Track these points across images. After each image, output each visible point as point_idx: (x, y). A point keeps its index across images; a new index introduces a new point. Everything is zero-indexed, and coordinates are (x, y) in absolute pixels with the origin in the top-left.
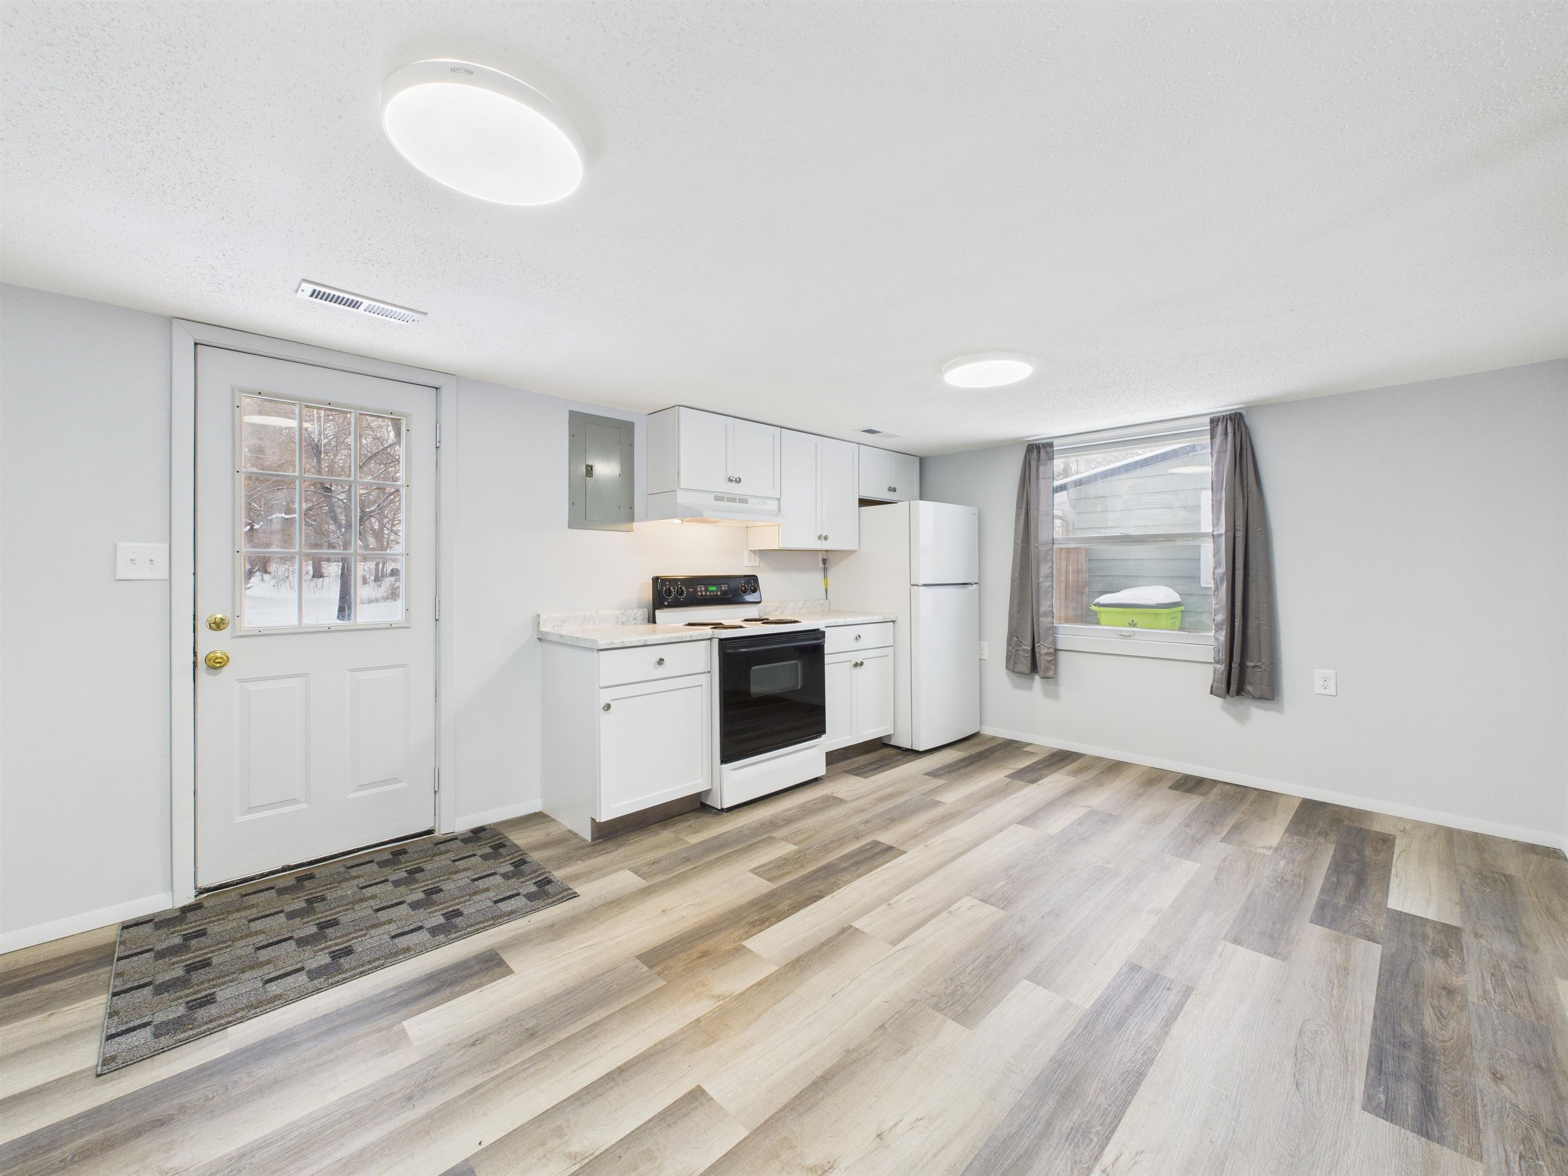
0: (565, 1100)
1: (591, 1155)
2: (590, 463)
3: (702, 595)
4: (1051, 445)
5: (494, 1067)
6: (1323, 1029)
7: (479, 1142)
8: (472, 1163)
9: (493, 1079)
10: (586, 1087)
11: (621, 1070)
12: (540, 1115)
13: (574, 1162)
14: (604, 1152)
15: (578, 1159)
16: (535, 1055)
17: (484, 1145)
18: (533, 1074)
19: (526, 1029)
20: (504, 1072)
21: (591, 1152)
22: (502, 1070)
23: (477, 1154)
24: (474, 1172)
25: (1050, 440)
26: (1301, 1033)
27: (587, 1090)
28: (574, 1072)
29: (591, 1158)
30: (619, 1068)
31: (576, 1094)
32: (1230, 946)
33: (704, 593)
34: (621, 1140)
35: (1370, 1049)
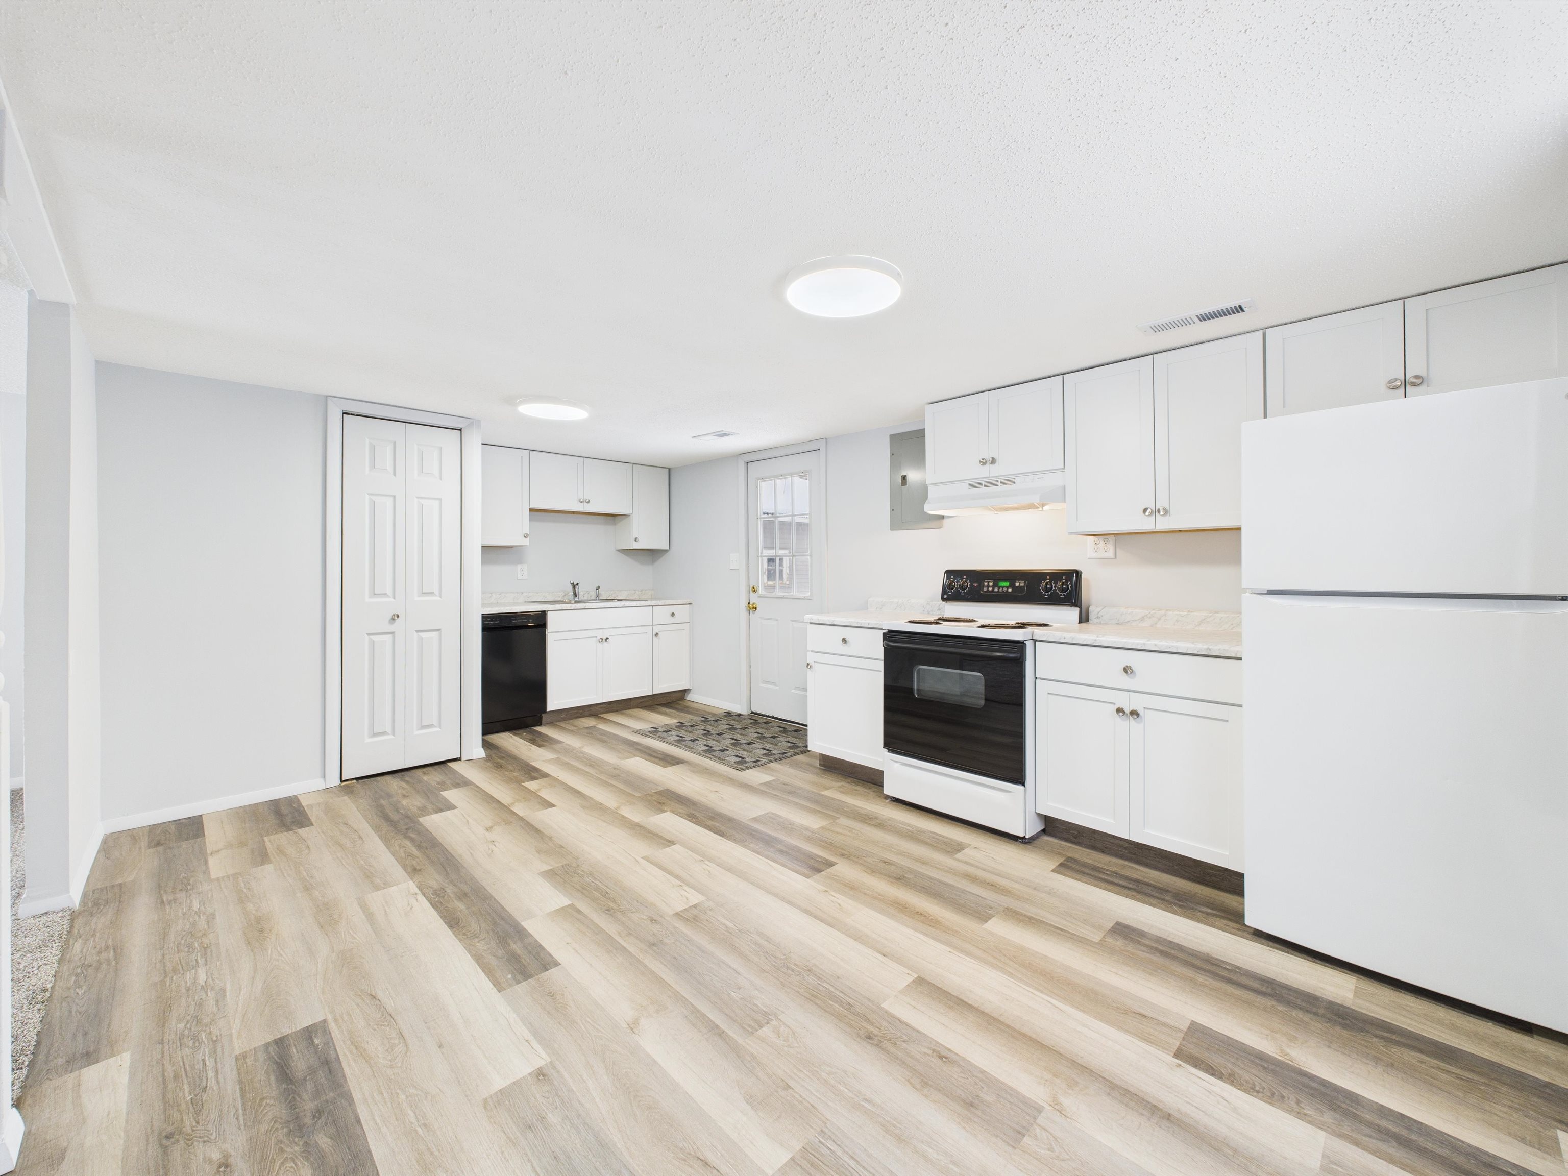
2: (904, 474)
3: (988, 590)
6: (390, 1058)
26: (401, 1035)
32: (540, 1063)
33: (990, 589)
35: (344, 1076)
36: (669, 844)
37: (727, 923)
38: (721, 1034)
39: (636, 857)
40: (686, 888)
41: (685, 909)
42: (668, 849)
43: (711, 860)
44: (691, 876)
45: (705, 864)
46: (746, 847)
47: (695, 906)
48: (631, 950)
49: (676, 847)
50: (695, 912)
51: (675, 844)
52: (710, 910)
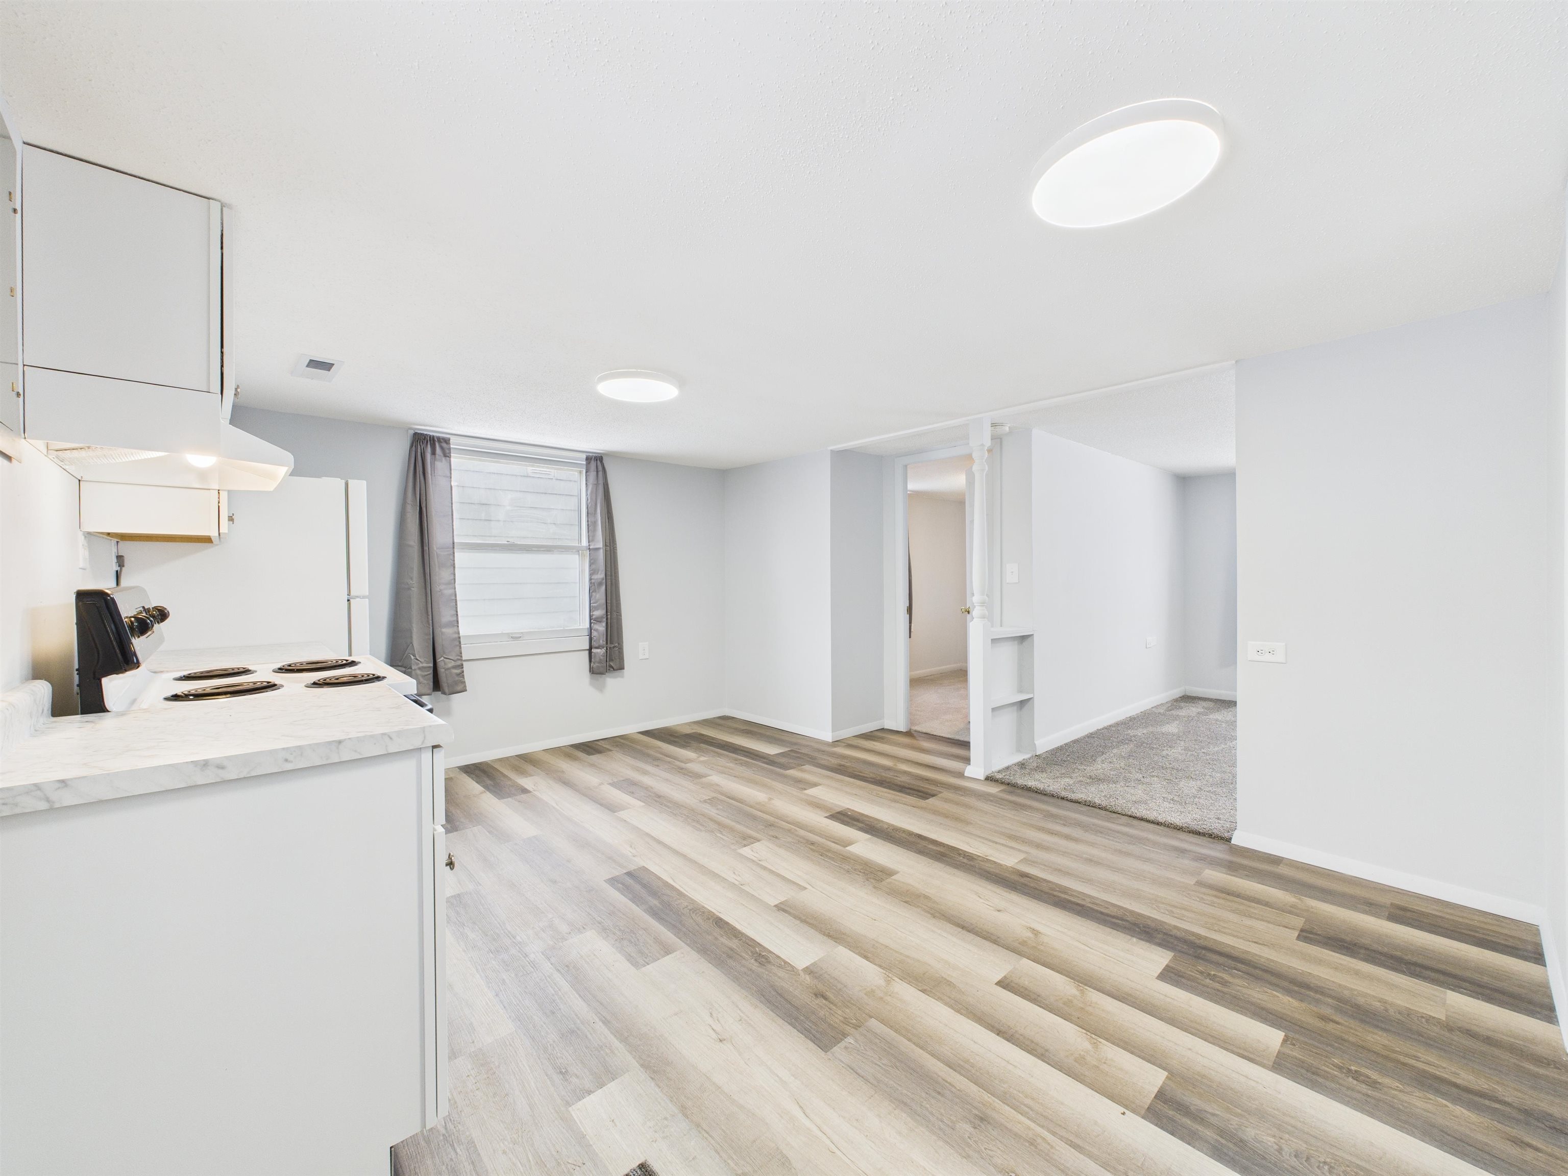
0: (1049, 1064)
1: (1087, 1034)
4: (447, 441)
5: (1039, 1140)
7: (1123, 1115)
8: (1143, 1112)
9: (1054, 1134)
10: (1028, 1052)
11: (999, 1033)
12: (1073, 1078)
13: (1099, 1043)
14: (1081, 1027)
15: (1095, 1041)
16: (1008, 1105)
17: (1123, 1110)
18: (1033, 1099)
19: (975, 1128)
20: (1042, 1127)
21: (1084, 1035)
22: (1039, 1130)
23: (1134, 1111)
24: (1148, 1108)
25: (448, 436)
27: (1031, 1051)
28: (1015, 1067)
29: (1089, 1034)
30: (998, 1035)
31: (1039, 1058)
34: (1065, 1019)
36: (782, 906)
37: (721, 836)
38: (729, 797)
39: (814, 890)
40: (754, 859)
41: (753, 843)
42: (783, 899)
43: (732, 886)
44: (752, 869)
45: (739, 882)
46: (693, 901)
47: (745, 846)
48: (785, 823)
49: (773, 902)
50: (745, 842)
51: (775, 906)
52: (733, 843)
